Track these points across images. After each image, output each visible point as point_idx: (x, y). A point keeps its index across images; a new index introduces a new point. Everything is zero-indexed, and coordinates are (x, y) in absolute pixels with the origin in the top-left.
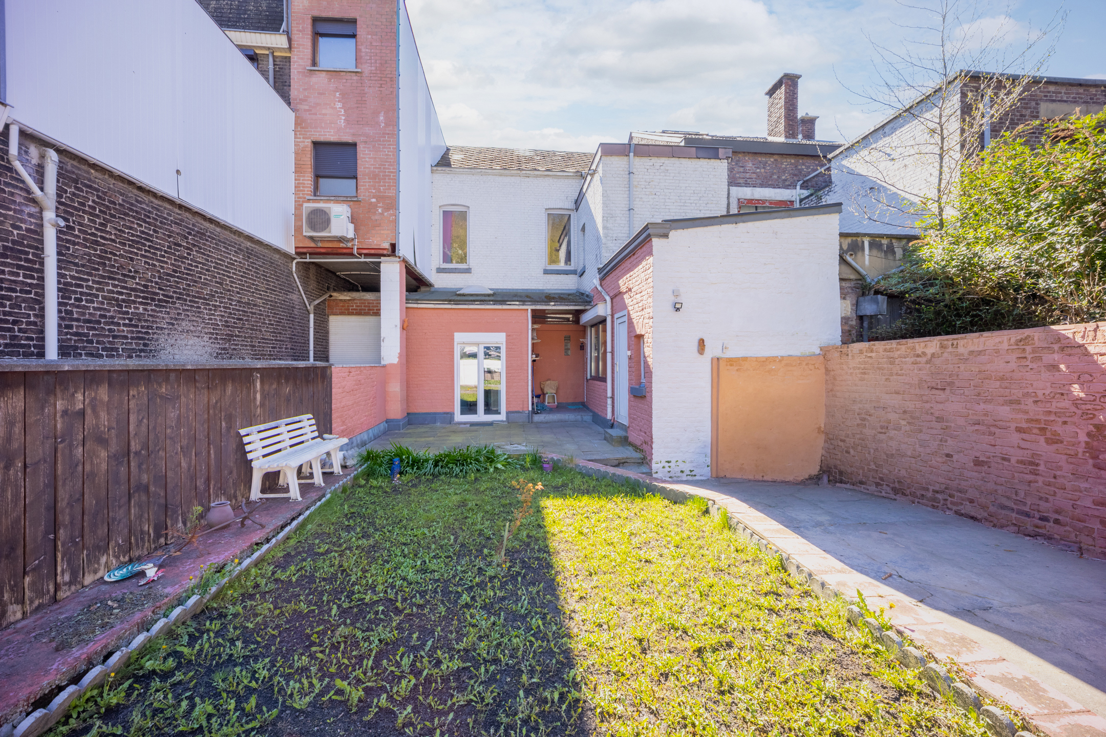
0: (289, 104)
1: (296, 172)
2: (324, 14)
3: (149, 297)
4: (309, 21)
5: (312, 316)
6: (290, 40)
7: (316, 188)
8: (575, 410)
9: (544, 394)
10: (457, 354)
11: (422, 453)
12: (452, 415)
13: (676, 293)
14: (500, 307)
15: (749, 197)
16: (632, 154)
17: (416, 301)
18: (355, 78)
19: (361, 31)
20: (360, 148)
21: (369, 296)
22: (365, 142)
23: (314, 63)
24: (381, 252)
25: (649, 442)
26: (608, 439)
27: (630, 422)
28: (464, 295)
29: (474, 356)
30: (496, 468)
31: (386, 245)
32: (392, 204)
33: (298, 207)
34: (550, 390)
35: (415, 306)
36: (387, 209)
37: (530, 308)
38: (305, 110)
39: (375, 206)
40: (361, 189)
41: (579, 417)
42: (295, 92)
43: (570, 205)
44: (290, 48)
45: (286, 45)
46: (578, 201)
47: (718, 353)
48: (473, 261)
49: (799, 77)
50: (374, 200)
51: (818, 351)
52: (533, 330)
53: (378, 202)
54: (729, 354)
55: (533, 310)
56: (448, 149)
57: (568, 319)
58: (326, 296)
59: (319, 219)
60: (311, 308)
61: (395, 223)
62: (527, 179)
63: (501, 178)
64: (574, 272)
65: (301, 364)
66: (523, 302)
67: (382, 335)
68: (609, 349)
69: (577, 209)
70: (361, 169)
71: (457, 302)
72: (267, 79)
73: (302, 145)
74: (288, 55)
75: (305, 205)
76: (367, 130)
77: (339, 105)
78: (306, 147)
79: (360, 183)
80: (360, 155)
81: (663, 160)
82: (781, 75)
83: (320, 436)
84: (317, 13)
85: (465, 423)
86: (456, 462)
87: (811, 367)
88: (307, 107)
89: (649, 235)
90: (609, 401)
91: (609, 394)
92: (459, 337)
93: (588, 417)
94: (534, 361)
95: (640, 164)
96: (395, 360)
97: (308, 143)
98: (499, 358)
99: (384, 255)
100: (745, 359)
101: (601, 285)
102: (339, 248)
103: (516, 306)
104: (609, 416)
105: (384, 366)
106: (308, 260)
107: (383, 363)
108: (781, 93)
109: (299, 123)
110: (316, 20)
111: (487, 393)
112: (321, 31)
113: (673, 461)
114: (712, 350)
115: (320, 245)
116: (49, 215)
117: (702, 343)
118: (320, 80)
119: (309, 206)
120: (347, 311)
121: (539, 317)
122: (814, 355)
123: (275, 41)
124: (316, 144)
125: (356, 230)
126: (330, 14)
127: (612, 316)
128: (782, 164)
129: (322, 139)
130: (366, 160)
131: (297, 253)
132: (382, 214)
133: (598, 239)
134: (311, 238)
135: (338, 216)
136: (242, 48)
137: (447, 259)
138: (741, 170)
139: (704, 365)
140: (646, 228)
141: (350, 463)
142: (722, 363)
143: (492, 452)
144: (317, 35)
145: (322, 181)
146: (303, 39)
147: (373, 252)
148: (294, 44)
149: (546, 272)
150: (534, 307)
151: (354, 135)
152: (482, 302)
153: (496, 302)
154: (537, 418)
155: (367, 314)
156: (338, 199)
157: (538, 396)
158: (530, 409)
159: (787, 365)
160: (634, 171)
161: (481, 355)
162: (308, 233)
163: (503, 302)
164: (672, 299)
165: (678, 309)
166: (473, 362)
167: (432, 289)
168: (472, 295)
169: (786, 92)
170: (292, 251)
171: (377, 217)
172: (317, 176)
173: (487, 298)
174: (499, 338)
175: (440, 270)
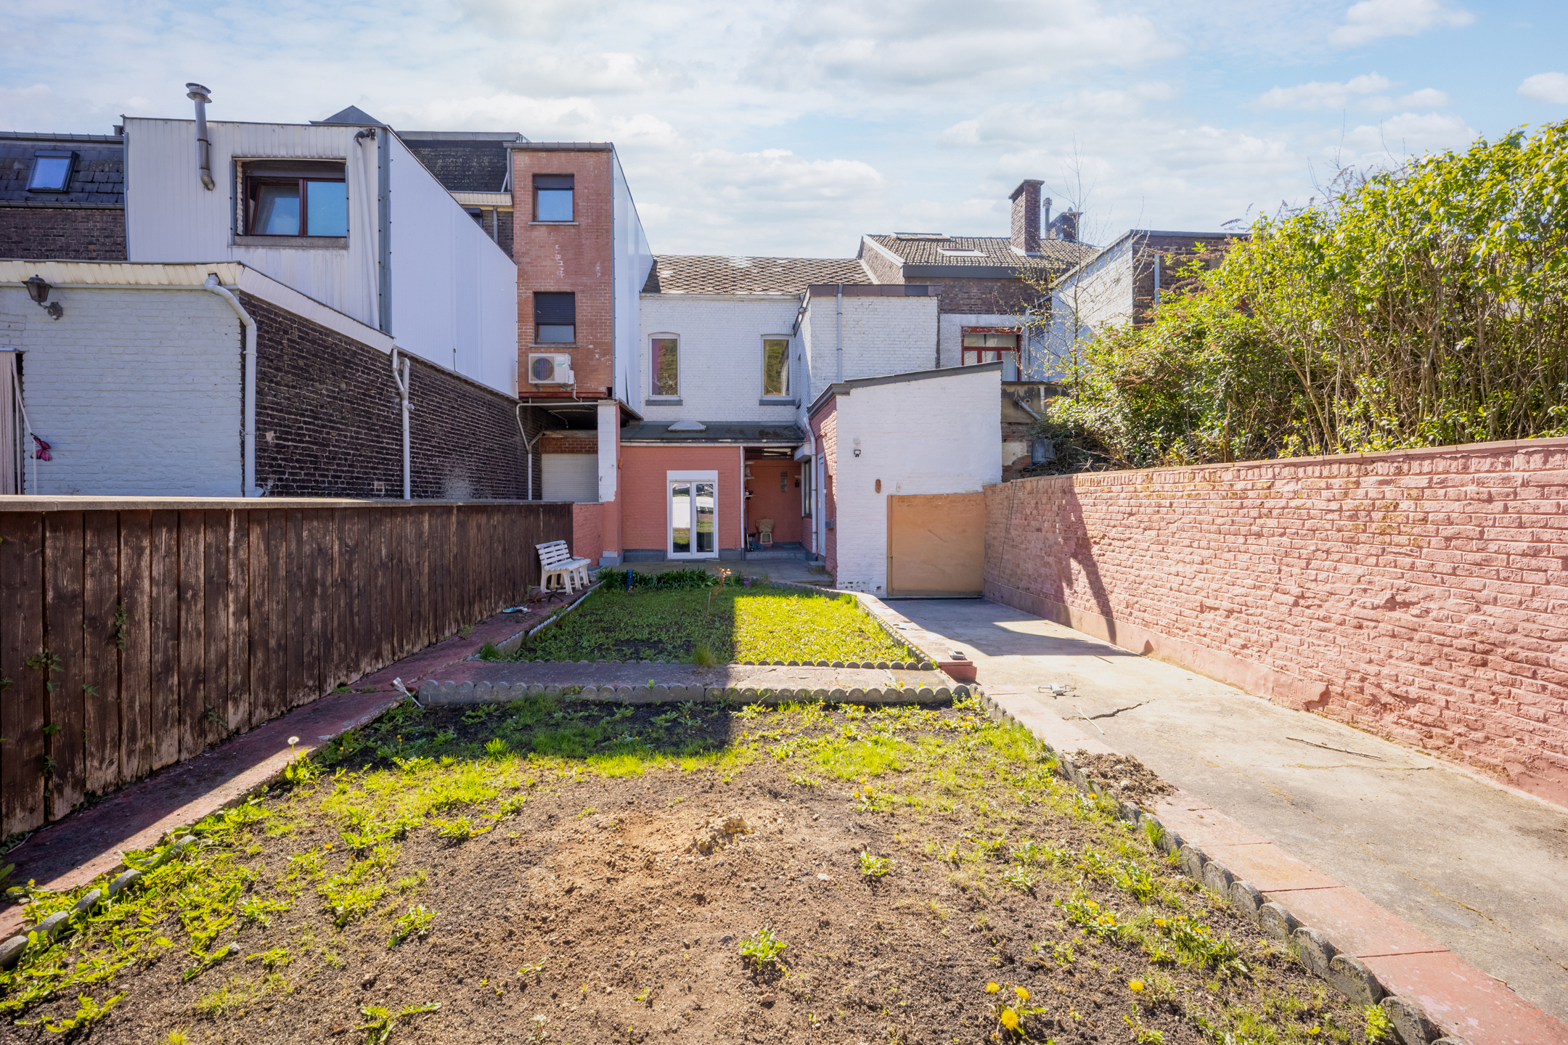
0: (511, 256)
1: (519, 322)
2: (544, 172)
3: (442, 453)
4: (530, 178)
5: (530, 456)
6: (513, 197)
7: (537, 335)
8: (790, 549)
9: (759, 533)
10: (670, 492)
11: (647, 574)
12: (665, 552)
13: (857, 442)
14: (712, 445)
15: (973, 324)
16: (840, 295)
17: (630, 439)
18: (573, 231)
19: (578, 186)
20: (578, 297)
21: (581, 434)
22: (583, 291)
23: (534, 218)
24: (598, 395)
25: (835, 567)
26: (810, 570)
27: (827, 553)
28: (675, 431)
29: (685, 492)
30: (707, 585)
31: (603, 389)
32: (609, 350)
33: (523, 354)
34: (765, 528)
35: (628, 444)
36: (604, 354)
37: (742, 445)
38: (527, 263)
39: (591, 352)
40: (579, 336)
41: (792, 555)
42: (517, 246)
43: (787, 330)
44: (513, 206)
45: (509, 203)
46: (796, 327)
47: (893, 492)
48: (685, 390)
49: (1042, 183)
50: (591, 346)
51: (980, 490)
52: (746, 466)
53: (595, 348)
54: (902, 493)
55: (745, 448)
56: (655, 262)
57: (785, 454)
58: (540, 436)
59: (544, 368)
60: (529, 448)
61: (611, 368)
62: (742, 304)
63: (713, 303)
64: (792, 403)
65: (521, 502)
66: (735, 440)
67: (600, 475)
68: (813, 487)
69: (795, 335)
70: (579, 317)
71: (669, 440)
72: (492, 237)
73: (524, 296)
74: (511, 210)
75: (531, 355)
76: (584, 279)
77: (558, 257)
78: (528, 297)
79: (578, 330)
80: (578, 304)
81: (872, 299)
82: (1021, 182)
83: (571, 557)
84: (537, 171)
85: (678, 561)
86: (675, 579)
87: (973, 503)
88: (529, 260)
89: (833, 393)
90: (814, 536)
91: (814, 530)
92: (671, 475)
93: (801, 555)
94: (748, 498)
95: (850, 305)
96: (612, 499)
97: (530, 293)
98: (711, 494)
99: (601, 399)
100: (915, 496)
101: (810, 424)
102: (560, 393)
103: (727, 443)
104: (814, 550)
105: (602, 504)
106: (530, 404)
107: (601, 501)
108: (1022, 199)
109: (522, 275)
110: (535, 176)
111: (700, 536)
112: (541, 186)
113: (855, 582)
114: (888, 489)
115: (541, 390)
116: (406, 403)
117: (878, 483)
118: (541, 234)
119: (533, 356)
120: (560, 449)
121: (751, 454)
122: (977, 493)
123: (499, 200)
124: (536, 294)
125: (576, 376)
126: (549, 171)
127: (816, 455)
128: (1010, 288)
129: (543, 289)
130: (584, 307)
131: (520, 398)
132: (598, 359)
133: (808, 376)
134: (536, 385)
135: (560, 365)
136: (467, 208)
137: (657, 390)
138: (966, 296)
139: (881, 502)
140: (830, 387)
141: (592, 579)
142: (895, 500)
143: (704, 573)
144: (536, 189)
145: (542, 328)
146: (525, 196)
147: (590, 395)
148: (517, 200)
149: (762, 403)
150: (746, 445)
151: (572, 285)
152: (695, 439)
153: (708, 440)
154: (750, 556)
155: (579, 452)
156: (560, 347)
157: (752, 535)
158: (743, 546)
159: (951, 501)
160: (843, 311)
161: (693, 491)
162: (532, 380)
163: (715, 440)
164: (854, 446)
165: (857, 455)
166: (686, 499)
167: (641, 423)
168: (683, 431)
169: (1027, 200)
170: (517, 397)
171: (594, 363)
172: (538, 324)
173: (699, 435)
174: (711, 476)
175: (650, 403)
